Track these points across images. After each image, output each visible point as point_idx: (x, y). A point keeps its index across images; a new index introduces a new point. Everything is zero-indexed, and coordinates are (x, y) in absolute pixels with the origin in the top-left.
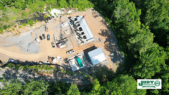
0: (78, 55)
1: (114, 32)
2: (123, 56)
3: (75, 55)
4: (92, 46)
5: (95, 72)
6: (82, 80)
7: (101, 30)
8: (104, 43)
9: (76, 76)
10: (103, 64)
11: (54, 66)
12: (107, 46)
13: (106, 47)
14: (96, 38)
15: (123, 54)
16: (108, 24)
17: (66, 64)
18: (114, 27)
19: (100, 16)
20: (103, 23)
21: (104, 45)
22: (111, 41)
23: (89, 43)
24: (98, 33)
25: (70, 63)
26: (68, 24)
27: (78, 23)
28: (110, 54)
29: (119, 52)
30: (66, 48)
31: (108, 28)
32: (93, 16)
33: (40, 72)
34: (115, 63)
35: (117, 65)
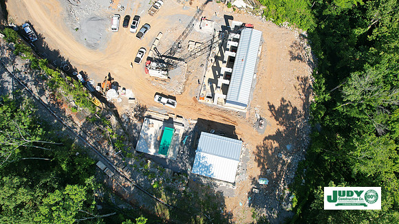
0: (178, 120)
1: (313, 130)
3: (171, 116)
4: (227, 123)
5: (184, 192)
6: (138, 187)
7: (283, 99)
8: (266, 138)
10: (221, 186)
11: (103, 106)
12: (266, 151)
13: (259, 152)
14: (252, 111)
16: (315, 97)
17: (136, 121)
18: (323, 118)
19: (310, 63)
20: (303, 86)
21: (262, 142)
22: (288, 147)
23: (225, 111)
24: (268, 103)
25: (145, 124)
26: (212, 31)
27: (235, 44)
28: (260, 177)
29: (285, 189)
30: (164, 83)
31: (304, 109)
32: (291, 52)
33: (60, 95)
34: (251, 208)
35: (253, 216)
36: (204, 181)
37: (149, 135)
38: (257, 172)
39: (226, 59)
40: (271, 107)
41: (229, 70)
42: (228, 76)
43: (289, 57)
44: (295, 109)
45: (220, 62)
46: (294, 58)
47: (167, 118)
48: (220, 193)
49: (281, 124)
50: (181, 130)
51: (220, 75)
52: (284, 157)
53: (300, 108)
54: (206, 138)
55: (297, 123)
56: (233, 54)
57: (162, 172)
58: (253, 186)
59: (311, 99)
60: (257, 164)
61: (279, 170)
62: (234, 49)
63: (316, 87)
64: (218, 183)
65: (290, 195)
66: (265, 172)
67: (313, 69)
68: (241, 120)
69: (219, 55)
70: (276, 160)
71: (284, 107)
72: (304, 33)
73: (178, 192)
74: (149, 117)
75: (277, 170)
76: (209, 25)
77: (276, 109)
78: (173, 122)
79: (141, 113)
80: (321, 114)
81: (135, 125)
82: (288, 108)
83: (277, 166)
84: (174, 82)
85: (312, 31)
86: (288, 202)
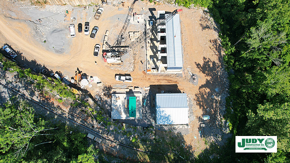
0: (136, 90)
1: (229, 74)
2: (228, 131)
3: (130, 88)
4: (171, 84)
5: (154, 139)
6: (121, 144)
7: (204, 58)
8: (200, 88)
9: (113, 131)
10: (179, 129)
11: (80, 93)
12: (202, 96)
13: (198, 98)
14: (186, 71)
15: (229, 127)
16: (224, 52)
17: (105, 98)
18: (234, 64)
20: (215, 46)
21: (198, 91)
22: (217, 90)
23: (168, 75)
24: (195, 63)
25: (113, 99)
26: (144, 22)
27: (163, 27)
28: (203, 115)
29: (221, 119)
30: (119, 66)
31: (220, 61)
32: (201, 25)
33: (46, 93)
34: (203, 138)
35: (206, 143)
36: (166, 128)
37: (118, 105)
38: (200, 112)
39: (159, 39)
40: (198, 65)
41: (163, 46)
42: (164, 50)
43: (201, 28)
44: (214, 63)
45: (155, 42)
46: (204, 28)
47: (128, 90)
48: (179, 133)
49: (208, 75)
50: (140, 97)
51: (157, 51)
52: (215, 97)
53: (217, 61)
54: (160, 97)
55: (218, 72)
56: (162, 34)
57: (135, 129)
58: (200, 122)
59: (223, 53)
60: (199, 107)
61: (214, 107)
62: (163, 31)
63: (224, 45)
64: (176, 127)
65: (226, 122)
66: (206, 111)
67: (218, 32)
68: (180, 79)
69: (153, 37)
70: (211, 101)
71: (206, 63)
72: (206, 9)
73: (151, 141)
74: (115, 93)
75: (213, 107)
76: (140, 18)
77: (202, 66)
78: (133, 93)
79: (108, 91)
80: (232, 62)
81: (106, 101)
82: (210, 63)
83: (212, 105)
84: (126, 63)
86: (226, 127)
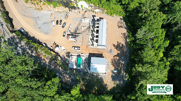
0: (82, 55)
1: (130, 51)
2: (126, 79)
4: (100, 53)
6: (72, 80)
7: (118, 42)
11: (54, 54)
12: (115, 61)
13: (113, 61)
14: (108, 48)
15: (127, 77)
19: (125, 28)
20: (124, 36)
21: (113, 58)
22: (122, 58)
24: (113, 44)
25: (71, 58)
26: (89, 22)
27: (98, 25)
28: (114, 70)
29: (124, 73)
30: (75, 42)
31: (126, 44)
32: (118, 25)
33: (39, 52)
34: (113, 81)
35: (114, 84)
36: (95, 74)
37: (73, 62)
38: (113, 68)
39: (95, 31)
41: (97, 34)
42: (97, 37)
43: (118, 27)
44: (122, 45)
45: (94, 32)
46: (119, 27)
47: (78, 55)
48: (101, 78)
49: (119, 50)
51: (94, 37)
52: (121, 62)
53: (124, 44)
54: (93, 59)
55: (124, 49)
56: (98, 29)
57: (80, 73)
58: (112, 73)
59: (128, 40)
60: (112, 66)
62: (98, 27)
63: (129, 36)
64: (100, 74)
65: (126, 75)
66: (116, 68)
67: (127, 30)
68: (104, 51)
69: (93, 30)
71: (118, 45)
72: (122, 18)
73: (87, 80)
74: (72, 55)
75: (120, 67)
76: (87, 20)
77: (116, 46)
78: (80, 56)
79: (68, 55)
80: (132, 45)
81: (67, 59)
82: (120, 45)
83: (119, 65)
84: (78, 41)
85: (124, 16)
86: (125, 77)
